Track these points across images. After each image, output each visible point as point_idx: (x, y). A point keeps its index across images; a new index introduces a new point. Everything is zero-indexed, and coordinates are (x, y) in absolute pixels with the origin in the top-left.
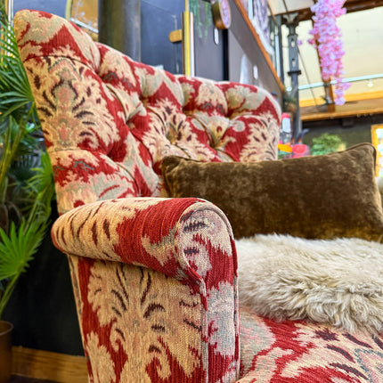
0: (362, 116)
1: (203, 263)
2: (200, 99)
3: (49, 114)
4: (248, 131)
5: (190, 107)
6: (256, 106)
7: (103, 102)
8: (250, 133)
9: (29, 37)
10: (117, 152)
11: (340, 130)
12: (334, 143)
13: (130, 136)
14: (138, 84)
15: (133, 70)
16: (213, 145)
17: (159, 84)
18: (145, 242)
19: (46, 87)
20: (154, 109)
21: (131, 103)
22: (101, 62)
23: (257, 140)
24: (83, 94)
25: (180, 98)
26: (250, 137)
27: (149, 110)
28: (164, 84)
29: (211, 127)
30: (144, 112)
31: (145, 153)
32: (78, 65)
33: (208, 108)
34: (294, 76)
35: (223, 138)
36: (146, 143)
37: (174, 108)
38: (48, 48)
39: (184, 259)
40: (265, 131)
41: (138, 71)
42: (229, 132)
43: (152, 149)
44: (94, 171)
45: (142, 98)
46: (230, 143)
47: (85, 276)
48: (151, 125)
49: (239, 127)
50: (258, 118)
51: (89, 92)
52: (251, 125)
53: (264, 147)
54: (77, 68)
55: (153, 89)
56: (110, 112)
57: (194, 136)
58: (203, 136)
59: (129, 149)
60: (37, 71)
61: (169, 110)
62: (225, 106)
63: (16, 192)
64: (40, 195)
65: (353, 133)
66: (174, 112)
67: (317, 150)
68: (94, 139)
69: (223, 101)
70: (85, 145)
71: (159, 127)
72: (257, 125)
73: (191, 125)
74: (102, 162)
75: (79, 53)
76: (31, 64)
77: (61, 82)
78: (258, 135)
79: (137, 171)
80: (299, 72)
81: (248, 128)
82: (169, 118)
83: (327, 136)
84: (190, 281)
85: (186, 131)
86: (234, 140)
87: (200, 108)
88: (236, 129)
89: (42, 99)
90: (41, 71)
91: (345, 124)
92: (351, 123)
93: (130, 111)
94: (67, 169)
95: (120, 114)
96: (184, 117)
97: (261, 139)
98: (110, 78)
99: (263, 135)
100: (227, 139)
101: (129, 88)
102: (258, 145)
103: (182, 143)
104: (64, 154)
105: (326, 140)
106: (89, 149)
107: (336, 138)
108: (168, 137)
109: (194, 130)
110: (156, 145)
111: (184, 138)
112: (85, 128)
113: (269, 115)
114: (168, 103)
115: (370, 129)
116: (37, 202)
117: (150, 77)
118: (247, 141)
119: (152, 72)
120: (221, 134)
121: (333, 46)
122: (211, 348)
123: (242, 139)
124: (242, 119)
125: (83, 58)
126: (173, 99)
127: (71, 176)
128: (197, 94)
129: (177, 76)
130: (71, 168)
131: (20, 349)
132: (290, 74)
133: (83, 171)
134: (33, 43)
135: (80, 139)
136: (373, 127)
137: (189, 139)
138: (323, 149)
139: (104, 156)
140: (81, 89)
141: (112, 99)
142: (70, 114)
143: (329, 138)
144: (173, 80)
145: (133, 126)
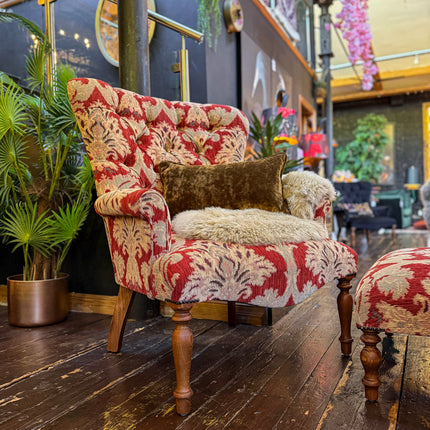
0: (412, 94)
1: (151, 213)
2: (189, 120)
3: (90, 142)
4: (222, 141)
5: (182, 125)
6: (229, 122)
7: (121, 131)
8: (222, 142)
9: (77, 98)
10: (130, 160)
11: (388, 110)
12: (380, 123)
13: (138, 150)
14: (144, 113)
15: (141, 104)
16: (197, 151)
17: (159, 111)
18: (129, 205)
19: (87, 127)
20: (155, 130)
21: (139, 128)
22: (119, 103)
23: (228, 147)
24: (108, 129)
25: (175, 120)
26: (223, 145)
27: (151, 131)
28: (163, 111)
29: (196, 139)
30: (148, 133)
31: (148, 160)
32: (105, 111)
33: (195, 126)
34: (326, 59)
35: (204, 146)
36: (149, 153)
37: (170, 127)
38: (87, 104)
39: (143, 211)
40: (234, 140)
41: (145, 105)
42: (209, 142)
43: (153, 157)
44: (116, 173)
45: (147, 123)
46: (209, 150)
47: (111, 225)
48: (152, 141)
49: (216, 138)
50: (229, 131)
51: (112, 127)
52: (224, 137)
53: (232, 152)
54: (104, 113)
55: (155, 116)
56: (125, 137)
57: (183, 146)
58: (189, 146)
59: (137, 158)
60: (82, 118)
61: (165, 129)
62: (208, 123)
63: (66, 183)
64: (84, 185)
65: (403, 112)
66: (169, 130)
67: (361, 132)
68: (115, 155)
69: (206, 120)
70: (110, 159)
71: (158, 142)
72: (229, 137)
73: (182, 138)
74: (120, 168)
75: (105, 103)
76: (79, 114)
77: (96, 123)
78: (229, 144)
79: (142, 171)
80: (330, 55)
81: (221, 139)
82: (166, 135)
83: (372, 116)
84: (146, 219)
85: (178, 143)
86: (211, 148)
87: (188, 126)
88: (213, 140)
89: (85, 134)
90: (84, 118)
91: (394, 102)
92: (401, 101)
93: (139, 133)
94: (101, 173)
95: (132, 137)
96: (176, 133)
97: (231, 146)
98: (125, 113)
99: (232, 144)
100: (207, 147)
101: (138, 118)
102: (229, 150)
103: (175, 152)
104: (99, 164)
105: (371, 121)
106: (113, 161)
107: (381, 118)
108: (165, 148)
109: (183, 141)
110: (156, 154)
111: (176, 148)
112: (110, 149)
113: (238, 129)
114: (165, 124)
115: (421, 106)
116: (82, 190)
117: (153, 107)
118: (220, 148)
119: (154, 103)
120: (203, 143)
121: (358, 31)
122: (154, 243)
123: (217, 147)
124: (218, 132)
125: (108, 105)
126: (169, 121)
127: (103, 176)
128: (186, 115)
129: (174, 103)
130: (103, 172)
131: (73, 294)
132: (321, 56)
133: (110, 173)
134: (79, 102)
135: (108, 155)
136: (424, 105)
137: (180, 148)
138: (368, 130)
139: (122, 165)
140: (107, 126)
141: (126, 128)
142: (101, 141)
143: (374, 118)
144: (170, 107)
145: (140, 143)
